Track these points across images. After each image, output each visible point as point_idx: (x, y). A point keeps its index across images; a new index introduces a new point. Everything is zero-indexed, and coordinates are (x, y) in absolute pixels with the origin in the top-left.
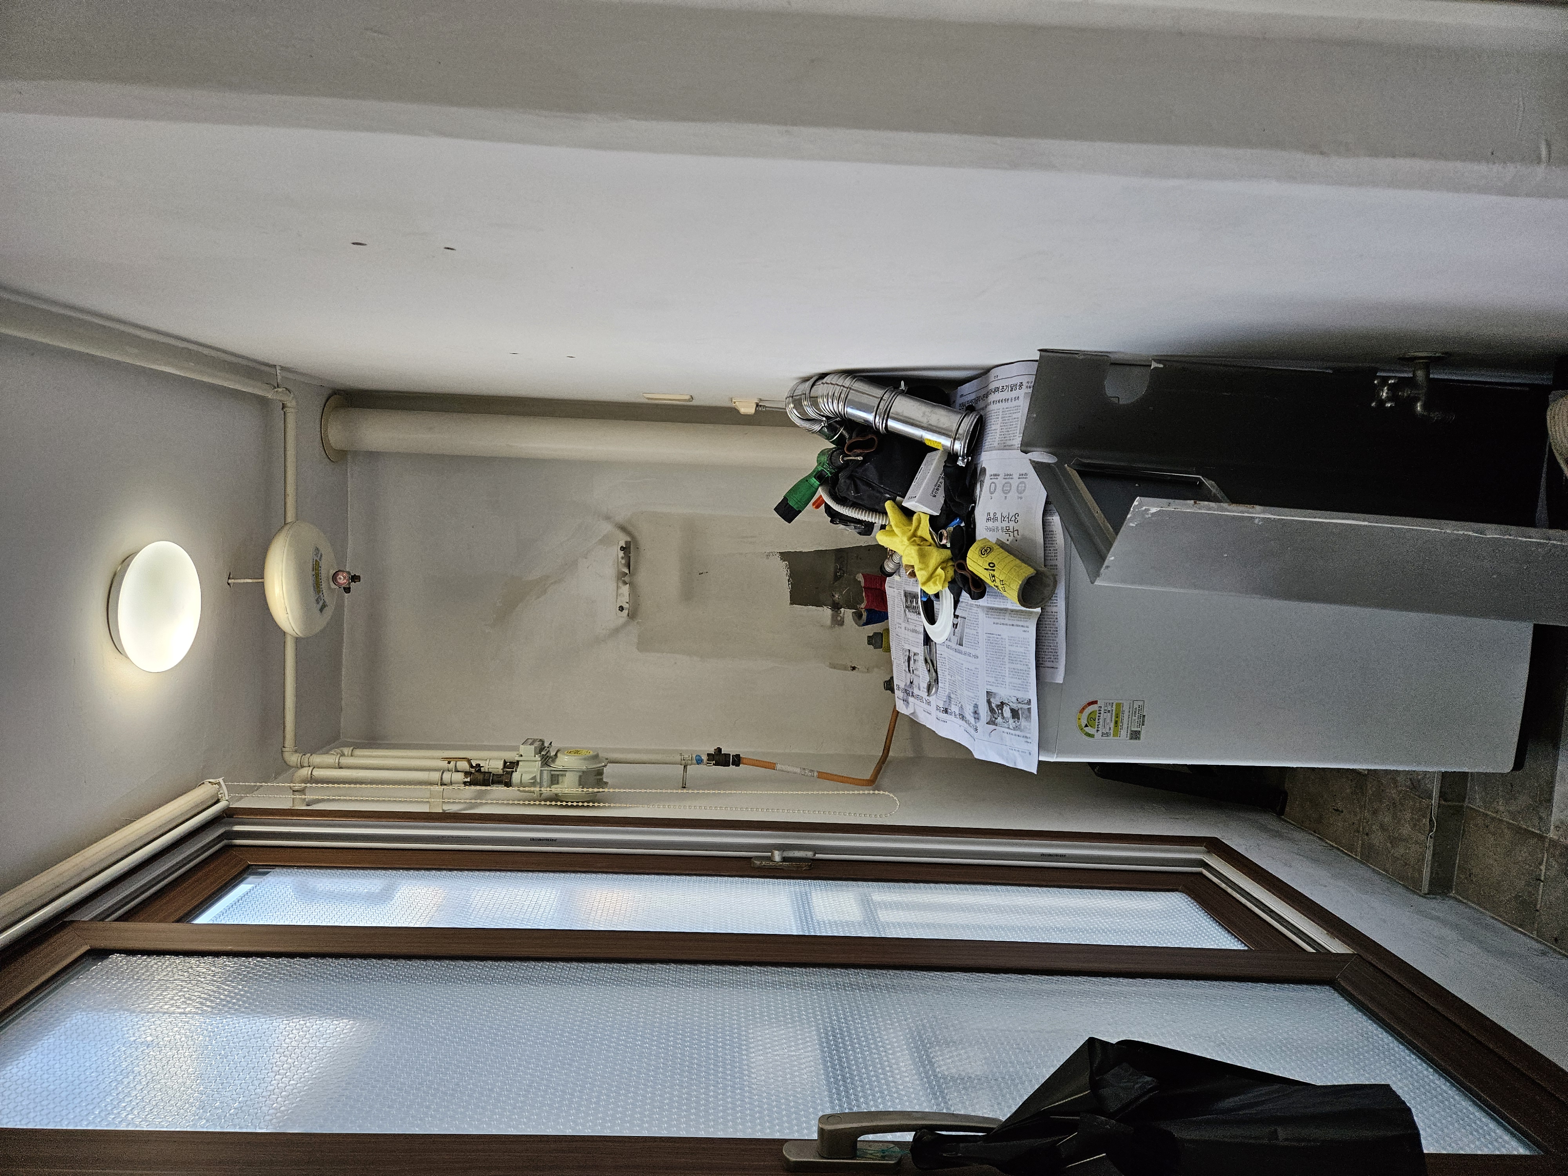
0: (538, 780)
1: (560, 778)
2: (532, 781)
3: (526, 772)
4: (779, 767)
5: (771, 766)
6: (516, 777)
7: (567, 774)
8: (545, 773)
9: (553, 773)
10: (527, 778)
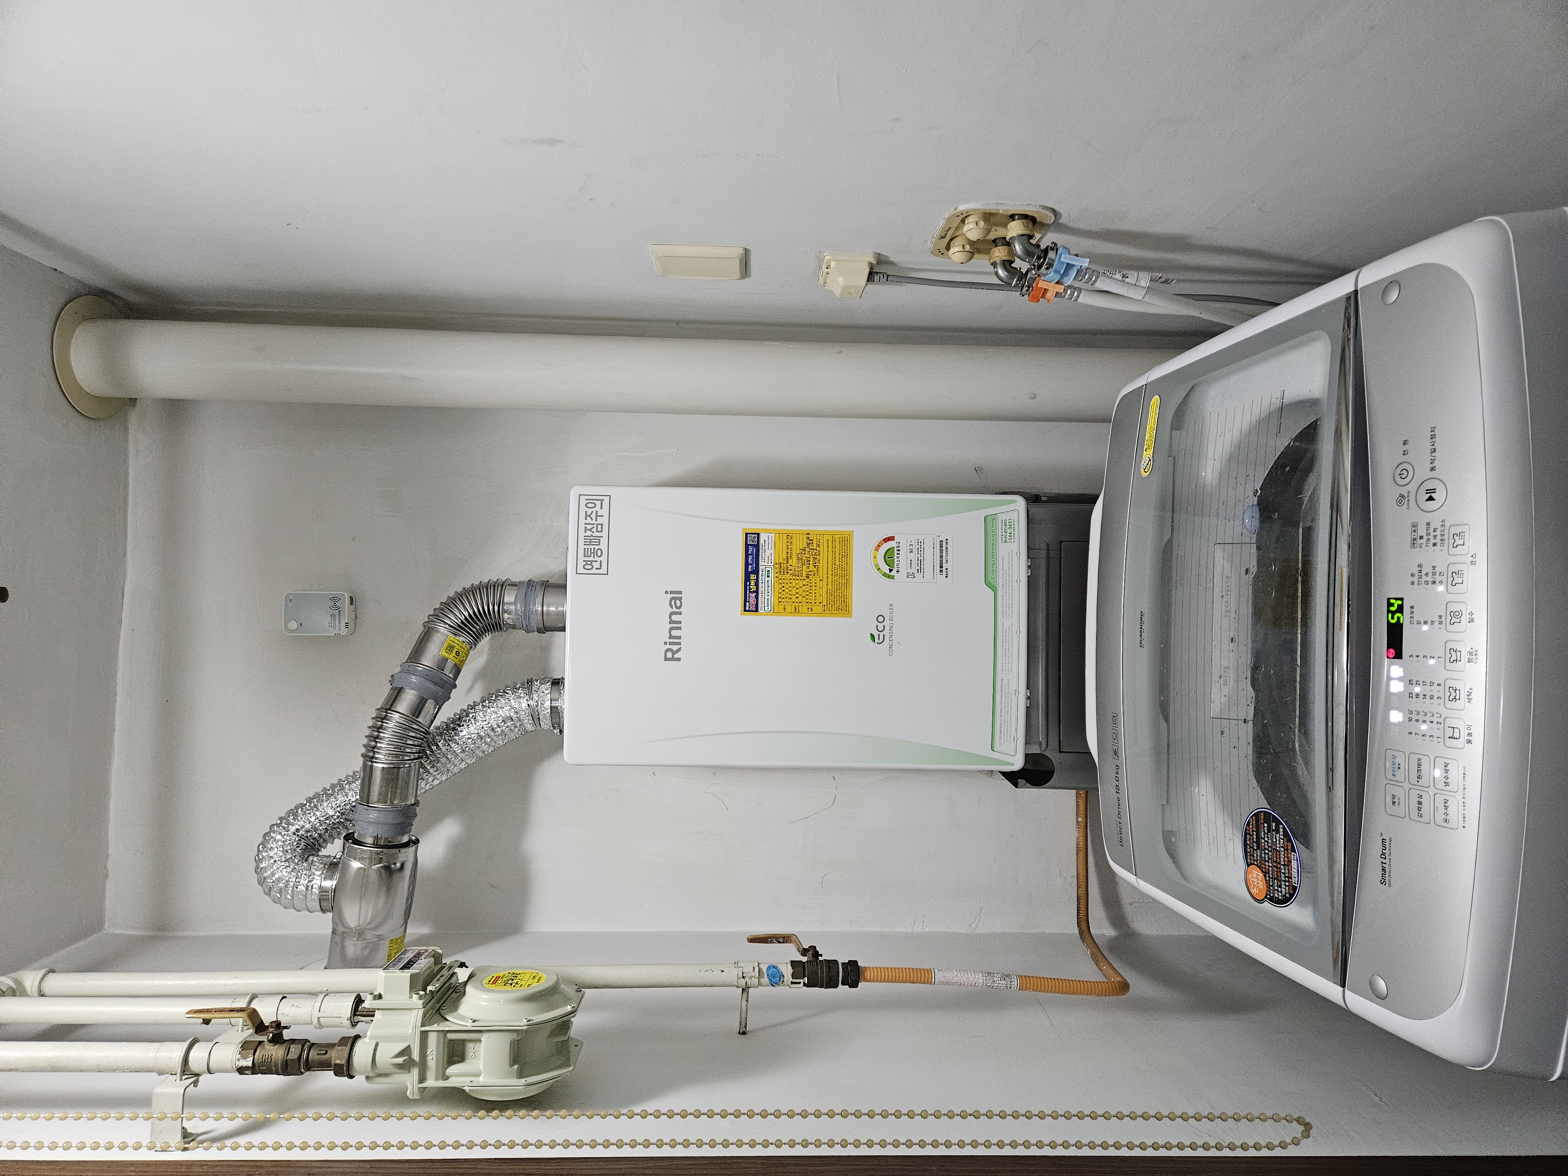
0: (416, 1056)
1: (470, 1047)
2: (400, 1060)
3: (389, 1039)
4: (939, 976)
5: (923, 976)
6: (362, 1053)
7: (484, 1037)
8: (433, 1039)
9: (450, 1036)
10: (388, 1054)
